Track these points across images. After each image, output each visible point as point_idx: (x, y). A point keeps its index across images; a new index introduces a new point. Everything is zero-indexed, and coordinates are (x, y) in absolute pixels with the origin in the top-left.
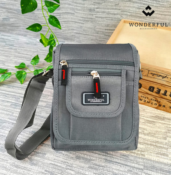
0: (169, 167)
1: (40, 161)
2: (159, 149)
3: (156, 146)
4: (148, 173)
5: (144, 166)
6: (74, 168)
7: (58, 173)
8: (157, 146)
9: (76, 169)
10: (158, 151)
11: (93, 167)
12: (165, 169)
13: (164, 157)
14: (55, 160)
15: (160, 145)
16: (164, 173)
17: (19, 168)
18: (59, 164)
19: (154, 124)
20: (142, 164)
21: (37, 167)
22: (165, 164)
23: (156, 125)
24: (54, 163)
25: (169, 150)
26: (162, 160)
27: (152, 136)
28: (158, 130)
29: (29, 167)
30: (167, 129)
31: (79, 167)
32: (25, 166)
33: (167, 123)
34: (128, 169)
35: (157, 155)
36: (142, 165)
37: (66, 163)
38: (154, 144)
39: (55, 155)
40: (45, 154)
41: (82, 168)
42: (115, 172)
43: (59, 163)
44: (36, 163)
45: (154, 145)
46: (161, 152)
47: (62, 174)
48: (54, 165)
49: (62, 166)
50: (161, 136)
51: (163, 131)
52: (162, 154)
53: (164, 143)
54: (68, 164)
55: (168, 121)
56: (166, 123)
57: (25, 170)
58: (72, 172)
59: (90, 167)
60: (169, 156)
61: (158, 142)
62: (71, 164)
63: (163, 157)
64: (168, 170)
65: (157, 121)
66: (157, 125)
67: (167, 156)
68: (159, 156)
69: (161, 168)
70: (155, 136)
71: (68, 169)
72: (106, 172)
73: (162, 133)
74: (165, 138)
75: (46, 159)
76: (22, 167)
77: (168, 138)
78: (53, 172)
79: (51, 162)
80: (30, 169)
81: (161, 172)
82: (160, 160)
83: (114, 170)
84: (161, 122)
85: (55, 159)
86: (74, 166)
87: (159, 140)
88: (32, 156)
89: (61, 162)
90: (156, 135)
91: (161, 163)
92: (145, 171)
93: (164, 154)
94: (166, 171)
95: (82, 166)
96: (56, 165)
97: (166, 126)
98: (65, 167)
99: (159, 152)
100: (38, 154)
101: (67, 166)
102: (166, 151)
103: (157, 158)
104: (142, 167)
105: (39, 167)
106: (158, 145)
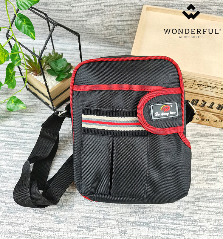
0: (222, 193)
1: (68, 215)
2: (208, 174)
3: (203, 171)
4: (201, 205)
5: (195, 198)
6: (113, 216)
7: (96, 227)
8: (205, 171)
9: (117, 217)
10: (207, 177)
11: (137, 210)
12: (218, 197)
13: (215, 183)
14: (88, 211)
15: (208, 170)
16: (218, 201)
17: (43, 230)
18: (94, 216)
19: (197, 144)
20: (192, 195)
21: (66, 224)
22: (218, 191)
23: (199, 145)
24: (87, 215)
25: (218, 173)
26: (213, 187)
27: (197, 159)
28: (202, 151)
29: (55, 227)
30: (212, 148)
31: (120, 214)
32: (50, 227)
33: (212, 141)
34: (178, 205)
35: (207, 181)
36: (192, 197)
37: (103, 212)
38: (202, 169)
39: (86, 205)
40: (73, 206)
41: (124, 214)
42: (163, 211)
43: (94, 213)
44: (63, 220)
45: (201, 171)
46: (211, 178)
47: (101, 226)
48: (88, 217)
49: (98, 217)
50: (207, 158)
51: (208, 151)
52: (213, 180)
53: (212, 166)
54: (105, 213)
55: (212, 137)
56: (209, 140)
57: (52, 231)
58: (113, 222)
59: (134, 212)
60: (220, 181)
61: (205, 165)
62: (109, 212)
63: (213, 183)
64: (221, 197)
65: (200, 140)
66: (201, 145)
67: (218, 181)
68: (209, 182)
69: (213, 196)
70: (200, 159)
71: (107, 219)
72: (154, 213)
73: (208, 154)
74: (212, 160)
75: (75, 212)
76: (46, 229)
77: (215, 159)
78: (89, 227)
79: (83, 215)
80: (57, 229)
81: (215, 201)
82: (211, 186)
83: (162, 210)
84: (204, 140)
85: (86, 210)
86: (113, 213)
87: (206, 163)
88: (56, 212)
89: (95, 212)
90: (202, 157)
91: (213, 190)
92: (197, 203)
93: (214, 180)
94: (219, 198)
95: (123, 211)
96: (91, 217)
97: (210, 145)
98: (102, 217)
99: (209, 177)
100: (63, 208)
101: (105, 215)
102: (216, 175)
103: (208, 185)
104: (193, 200)
105: (69, 224)
106: (206, 169)
